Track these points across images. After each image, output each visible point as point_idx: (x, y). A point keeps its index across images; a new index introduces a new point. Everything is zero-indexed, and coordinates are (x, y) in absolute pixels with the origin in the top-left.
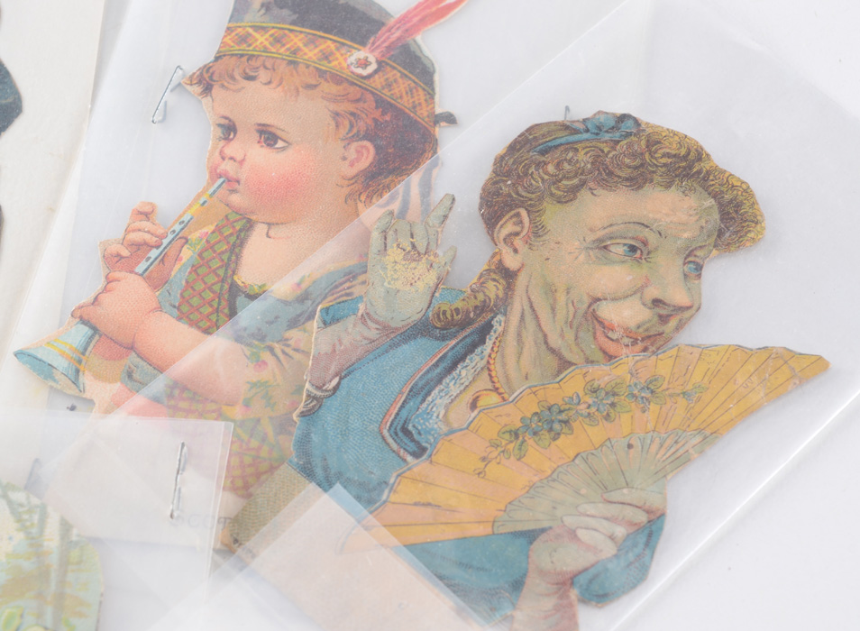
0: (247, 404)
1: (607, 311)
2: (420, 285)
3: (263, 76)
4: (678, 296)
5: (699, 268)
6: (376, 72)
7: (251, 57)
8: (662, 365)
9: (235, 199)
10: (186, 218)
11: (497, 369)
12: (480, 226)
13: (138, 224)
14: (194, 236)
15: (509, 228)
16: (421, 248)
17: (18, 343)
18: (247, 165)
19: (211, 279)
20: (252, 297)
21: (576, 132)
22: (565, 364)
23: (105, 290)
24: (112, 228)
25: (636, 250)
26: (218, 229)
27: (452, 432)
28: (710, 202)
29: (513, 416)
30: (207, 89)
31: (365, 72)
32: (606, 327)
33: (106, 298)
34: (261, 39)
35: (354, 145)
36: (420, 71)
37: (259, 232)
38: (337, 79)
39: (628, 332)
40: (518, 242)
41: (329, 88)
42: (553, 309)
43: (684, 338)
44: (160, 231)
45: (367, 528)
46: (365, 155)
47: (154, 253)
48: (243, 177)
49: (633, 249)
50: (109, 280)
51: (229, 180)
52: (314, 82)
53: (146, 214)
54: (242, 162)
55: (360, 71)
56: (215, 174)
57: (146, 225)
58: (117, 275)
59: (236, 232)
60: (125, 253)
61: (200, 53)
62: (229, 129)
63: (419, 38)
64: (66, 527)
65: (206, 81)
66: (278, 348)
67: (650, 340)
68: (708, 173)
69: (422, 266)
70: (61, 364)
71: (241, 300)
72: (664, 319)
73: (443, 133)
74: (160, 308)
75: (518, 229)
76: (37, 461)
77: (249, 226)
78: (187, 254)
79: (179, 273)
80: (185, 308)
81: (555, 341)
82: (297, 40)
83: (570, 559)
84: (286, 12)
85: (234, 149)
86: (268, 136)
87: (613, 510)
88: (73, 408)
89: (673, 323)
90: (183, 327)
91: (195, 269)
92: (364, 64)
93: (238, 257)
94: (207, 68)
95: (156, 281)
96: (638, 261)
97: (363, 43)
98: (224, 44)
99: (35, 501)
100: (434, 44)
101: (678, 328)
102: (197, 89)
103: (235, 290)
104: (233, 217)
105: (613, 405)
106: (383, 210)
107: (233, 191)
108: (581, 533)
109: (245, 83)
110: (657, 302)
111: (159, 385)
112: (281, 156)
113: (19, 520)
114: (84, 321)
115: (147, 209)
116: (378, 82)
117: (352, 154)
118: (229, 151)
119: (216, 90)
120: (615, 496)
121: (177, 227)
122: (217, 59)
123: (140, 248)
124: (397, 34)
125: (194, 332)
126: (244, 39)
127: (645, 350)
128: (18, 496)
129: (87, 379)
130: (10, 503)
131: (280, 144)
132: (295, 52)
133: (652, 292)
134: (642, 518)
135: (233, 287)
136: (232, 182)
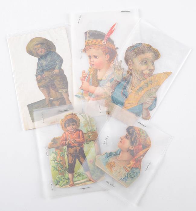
0: (104, 95)
1: (144, 72)
2: (121, 74)
3: (92, 48)
4: (152, 68)
5: (154, 63)
6: (106, 43)
7: (89, 45)
8: (152, 78)
9: (94, 67)
10: (89, 71)
12: (126, 64)
13: (83, 74)
14: (91, 74)
15: (129, 63)
16: (119, 69)
19: (95, 79)
20: (101, 80)
21: (134, 47)
22: (141, 81)
23: (82, 84)
24: (80, 75)
25: (146, 63)
26: (93, 72)
27: (130, 93)
29: (136, 89)
30: (86, 52)
31: (105, 44)
32: (144, 74)
33: (83, 85)
34: (90, 42)
35: (107, 55)
36: (112, 42)
38: (102, 46)
39: (147, 75)
40: (131, 65)
41: (101, 47)
42: (137, 74)
44: (86, 74)
45: (123, 108)
46: (108, 56)
47: (87, 77)
48: (94, 64)
49: (145, 62)
50: (83, 83)
51: (92, 65)
52: (98, 47)
53: (84, 72)
54: (93, 61)
55: (104, 44)
56: (91, 64)
57: (84, 74)
58: (83, 82)
60: (83, 78)
61: (83, 47)
62: (90, 57)
63: (110, 37)
64: (89, 117)
65: (85, 50)
66: (105, 87)
67: (150, 75)
69: (120, 71)
70: (81, 96)
71: (99, 81)
72: (151, 71)
74: (90, 85)
77: (97, 70)
78: (91, 76)
80: (93, 84)
81: (139, 78)
82: (95, 41)
83: (147, 106)
84: (92, 37)
85: (92, 60)
86: (95, 57)
87: (151, 98)
88: (84, 101)
89: (152, 72)
90: (93, 87)
91: (92, 78)
92: (104, 43)
93: (97, 75)
94: (84, 49)
95: (88, 81)
96: (146, 64)
97: (103, 40)
98: (86, 44)
99: (84, 114)
100: (112, 37)
101: (153, 72)
102: (84, 52)
103: (98, 80)
104: (95, 70)
105: (148, 85)
106: (113, 64)
107: (93, 66)
108: (148, 102)
109: (90, 49)
110: (150, 69)
112: (98, 59)
113: (83, 117)
114: (82, 89)
115: (84, 71)
116: (107, 45)
117: (107, 57)
118: (91, 60)
119: (87, 51)
120: (151, 97)
121: (88, 73)
122: (85, 47)
123: (85, 77)
124: (107, 37)
125: (95, 87)
126: (88, 43)
127: (150, 76)
129: (84, 97)
131: (97, 58)
132: (95, 43)
133: (149, 68)
134: (154, 98)
136: (93, 65)
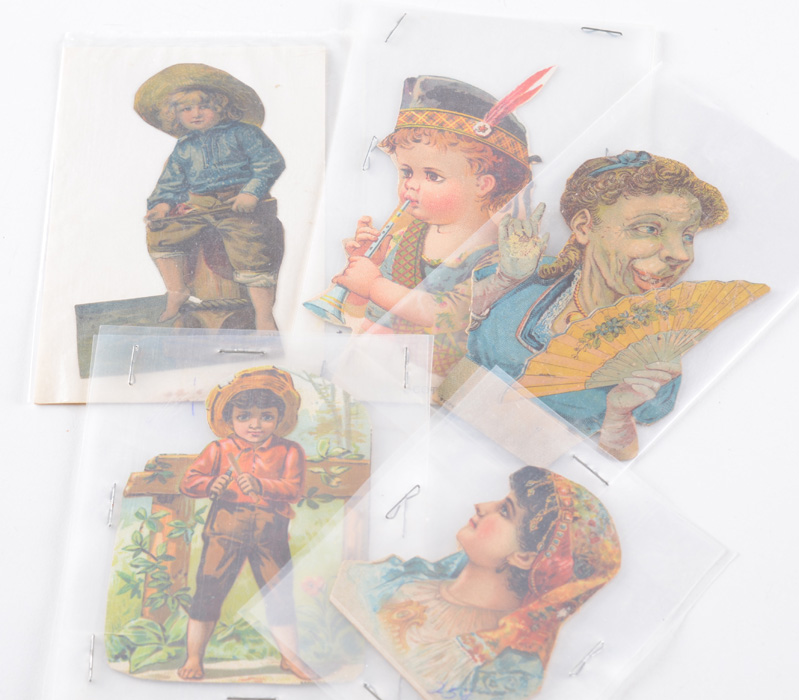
0: (438, 327)
1: (640, 265)
2: (530, 255)
3: (425, 139)
4: (681, 254)
5: (691, 238)
6: (491, 134)
7: (416, 129)
8: (674, 293)
9: (417, 212)
10: (390, 224)
11: (580, 300)
12: (561, 221)
13: (362, 229)
14: (396, 234)
15: (579, 220)
16: (529, 234)
17: (303, 298)
18: (421, 192)
19: (409, 258)
20: (434, 267)
21: (614, 163)
22: (618, 295)
23: (349, 267)
24: (348, 232)
25: (655, 230)
26: (409, 230)
27: (557, 335)
28: (695, 200)
29: (591, 325)
30: (393, 149)
31: (484, 135)
32: (640, 274)
33: (350, 271)
34: (421, 118)
35: (483, 177)
36: (518, 133)
37: (433, 229)
38: (469, 139)
39: (653, 276)
40: (585, 228)
41: (464, 144)
42: (609, 265)
43: (686, 278)
44: (376, 232)
45: (515, 389)
46: (490, 184)
47: (374, 245)
48: (420, 199)
49: (652, 229)
50: (350, 261)
51: (412, 201)
52: (455, 142)
53: (367, 223)
54: (418, 190)
55: (481, 134)
56: (404, 198)
57: (367, 229)
58: (354, 258)
59: (419, 231)
60: (358, 245)
61: (386, 128)
62: (408, 172)
63: (514, 112)
64: (347, 396)
65: (391, 144)
66: (451, 294)
67: (666, 279)
68: (693, 183)
69: (530, 245)
70: (330, 309)
71: (427, 269)
72: (673, 268)
73: (534, 167)
74: (382, 276)
75: (584, 221)
76: (325, 362)
77: (427, 227)
78: (393, 244)
79: (390, 255)
80: (396, 275)
81: (611, 283)
82: (442, 117)
83: (628, 401)
84: (433, 101)
85: (412, 183)
86: (432, 175)
87: (652, 374)
88: (340, 332)
89: (678, 270)
90: (396, 285)
91: (399, 253)
92: (483, 129)
93: (423, 245)
94: (391, 137)
95: (378, 260)
96: (656, 235)
97: (481, 117)
98: (399, 122)
99: (327, 382)
100: (523, 115)
101: (682, 272)
102: (387, 149)
103: (423, 264)
104: (417, 222)
105: (647, 316)
106: (503, 215)
107: (416, 207)
108: (634, 387)
109: (414, 144)
110: (668, 258)
111: (387, 317)
112: (441, 186)
113: (320, 393)
114: (339, 284)
115: (367, 220)
116: (493, 139)
117: (482, 183)
118: (410, 184)
119: (398, 149)
120: (653, 366)
121: (386, 230)
122: (396, 131)
123: (365, 242)
124: (501, 111)
125: (403, 288)
126: (410, 118)
127: (663, 285)
128: (318, 381)
129: (345, 316)
130: (314, 384)
131: (439, 179)
132: (442, 124)
133: (666, 253)
134: (668, 377)
135: (422, 261)
136: (414, 202)
